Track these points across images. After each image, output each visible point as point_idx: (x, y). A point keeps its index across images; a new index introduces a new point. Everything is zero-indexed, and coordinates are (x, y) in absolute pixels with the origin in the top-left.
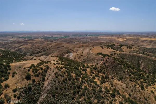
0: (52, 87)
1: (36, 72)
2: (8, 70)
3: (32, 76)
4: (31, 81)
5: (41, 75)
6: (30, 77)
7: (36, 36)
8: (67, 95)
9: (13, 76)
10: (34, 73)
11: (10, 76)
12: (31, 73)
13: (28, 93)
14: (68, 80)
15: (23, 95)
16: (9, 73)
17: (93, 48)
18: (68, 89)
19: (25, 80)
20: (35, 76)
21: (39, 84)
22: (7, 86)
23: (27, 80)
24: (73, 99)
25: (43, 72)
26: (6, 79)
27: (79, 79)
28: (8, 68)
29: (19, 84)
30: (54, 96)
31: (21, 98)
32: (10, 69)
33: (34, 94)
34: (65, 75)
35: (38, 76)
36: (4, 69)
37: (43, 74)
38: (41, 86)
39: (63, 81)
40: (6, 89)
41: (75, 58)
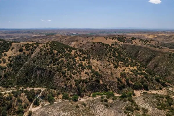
0: (35, 57)
1: (28, 48)
2: (9, 46)
3: (24, 50)
4: (22, 53)
5: (31, 50)
6: (22, 50)
7: (61, 32)
8: (44, 63)
9: (11, 50)
10: (26, 48)
11: (10, 50)
12: (24, 48)
13: (18, 60)
14: (49, 54)
15: (15, 60)
16: (10, 48)
17: (96, 38)
18: (47, 59)
19: (18, 52)
20: (26, 50)
21: (28, 55)
22: (5, 55)
23: (20, 52)
24: (48, 65)
25: (33, 48)
26: (7, 51)
27: (59, 55)
28: (9, 45)
29: (13, 54)
30: (34, 62)
31: (13, 62)
32: (11, 46)
33: (23, 61)
34: (48, 51)
35: (28, 50)
36: (7, 45)
37: (33, 50)
38: (29, 57)
39: (45, 54)
40: (4, 56)
41: (74, 46)
